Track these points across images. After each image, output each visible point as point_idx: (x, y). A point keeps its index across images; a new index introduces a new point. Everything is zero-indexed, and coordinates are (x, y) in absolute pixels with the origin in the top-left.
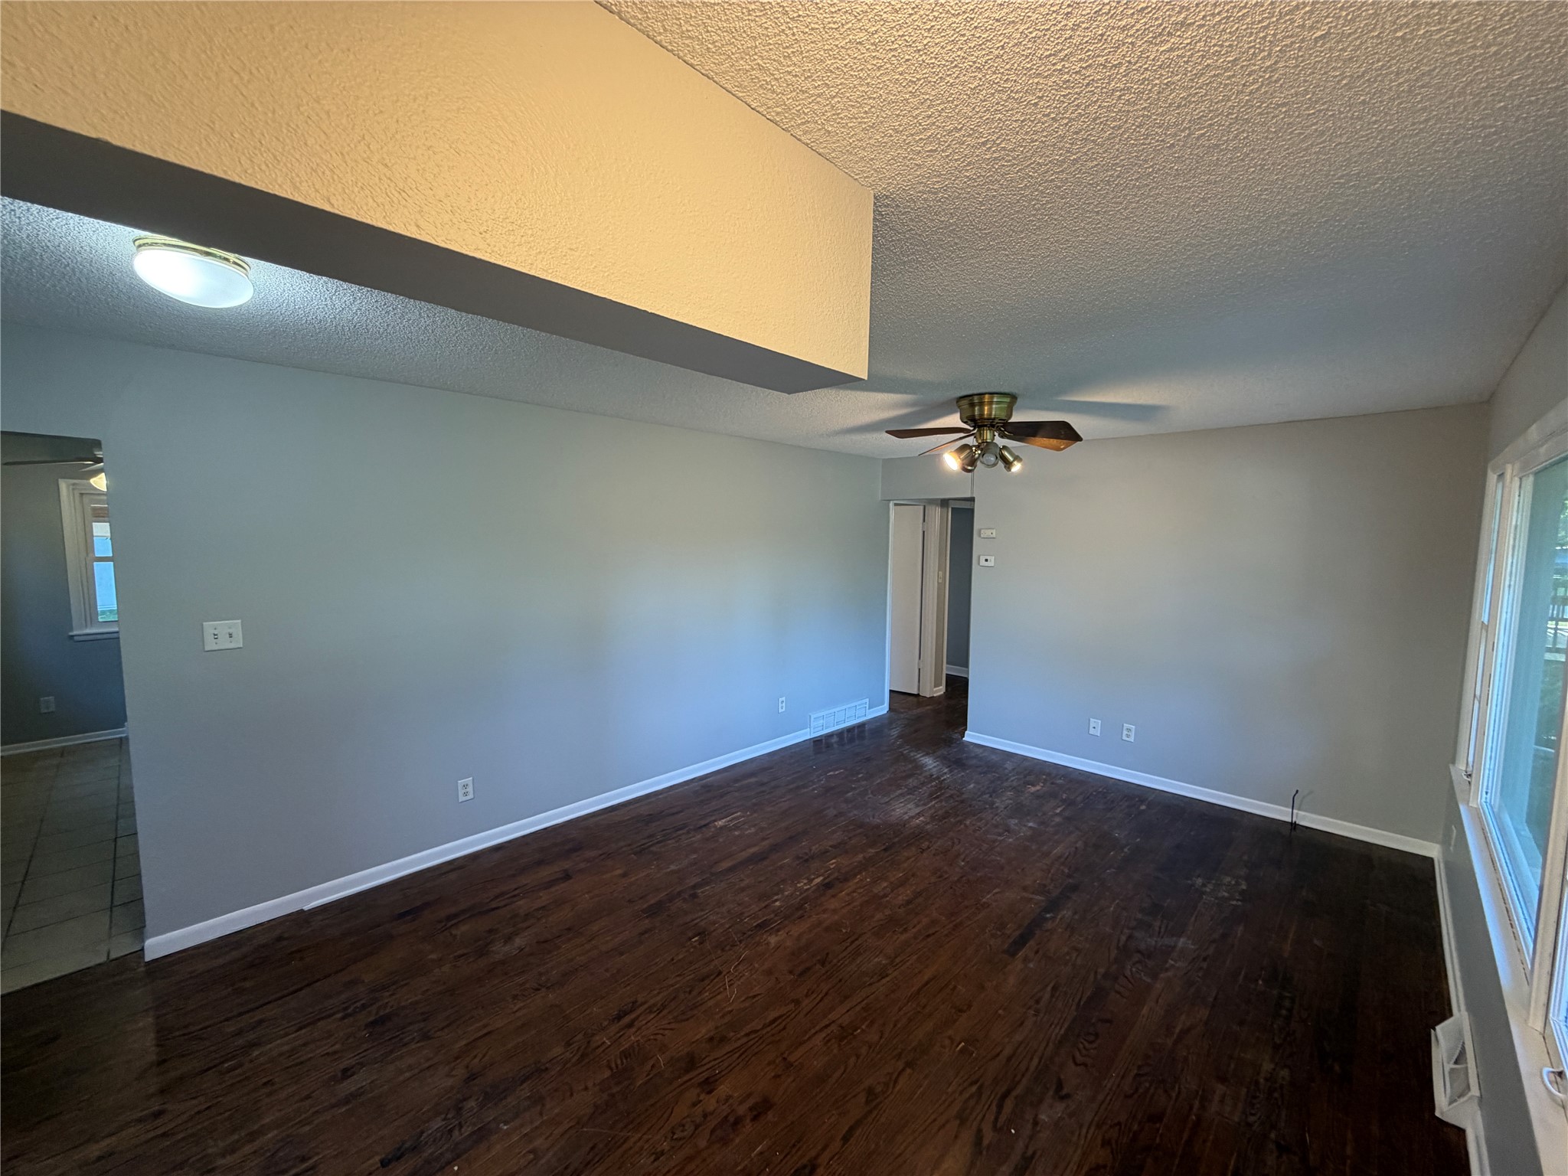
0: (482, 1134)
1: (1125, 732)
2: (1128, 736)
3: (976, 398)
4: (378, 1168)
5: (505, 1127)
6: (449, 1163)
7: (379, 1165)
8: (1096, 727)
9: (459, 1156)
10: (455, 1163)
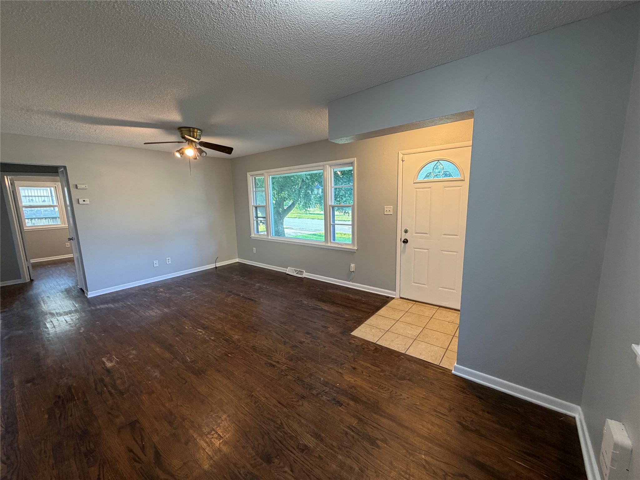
0: (326, 384)
1: (167, 261)
2: (168, 262)
3: (191, 129)
4: (343, 406)
5: (322, 379)
6: (337, 387)
7: (342, 406)
8: (156, 263)
9: (334, 386)
10: (337, 386)
